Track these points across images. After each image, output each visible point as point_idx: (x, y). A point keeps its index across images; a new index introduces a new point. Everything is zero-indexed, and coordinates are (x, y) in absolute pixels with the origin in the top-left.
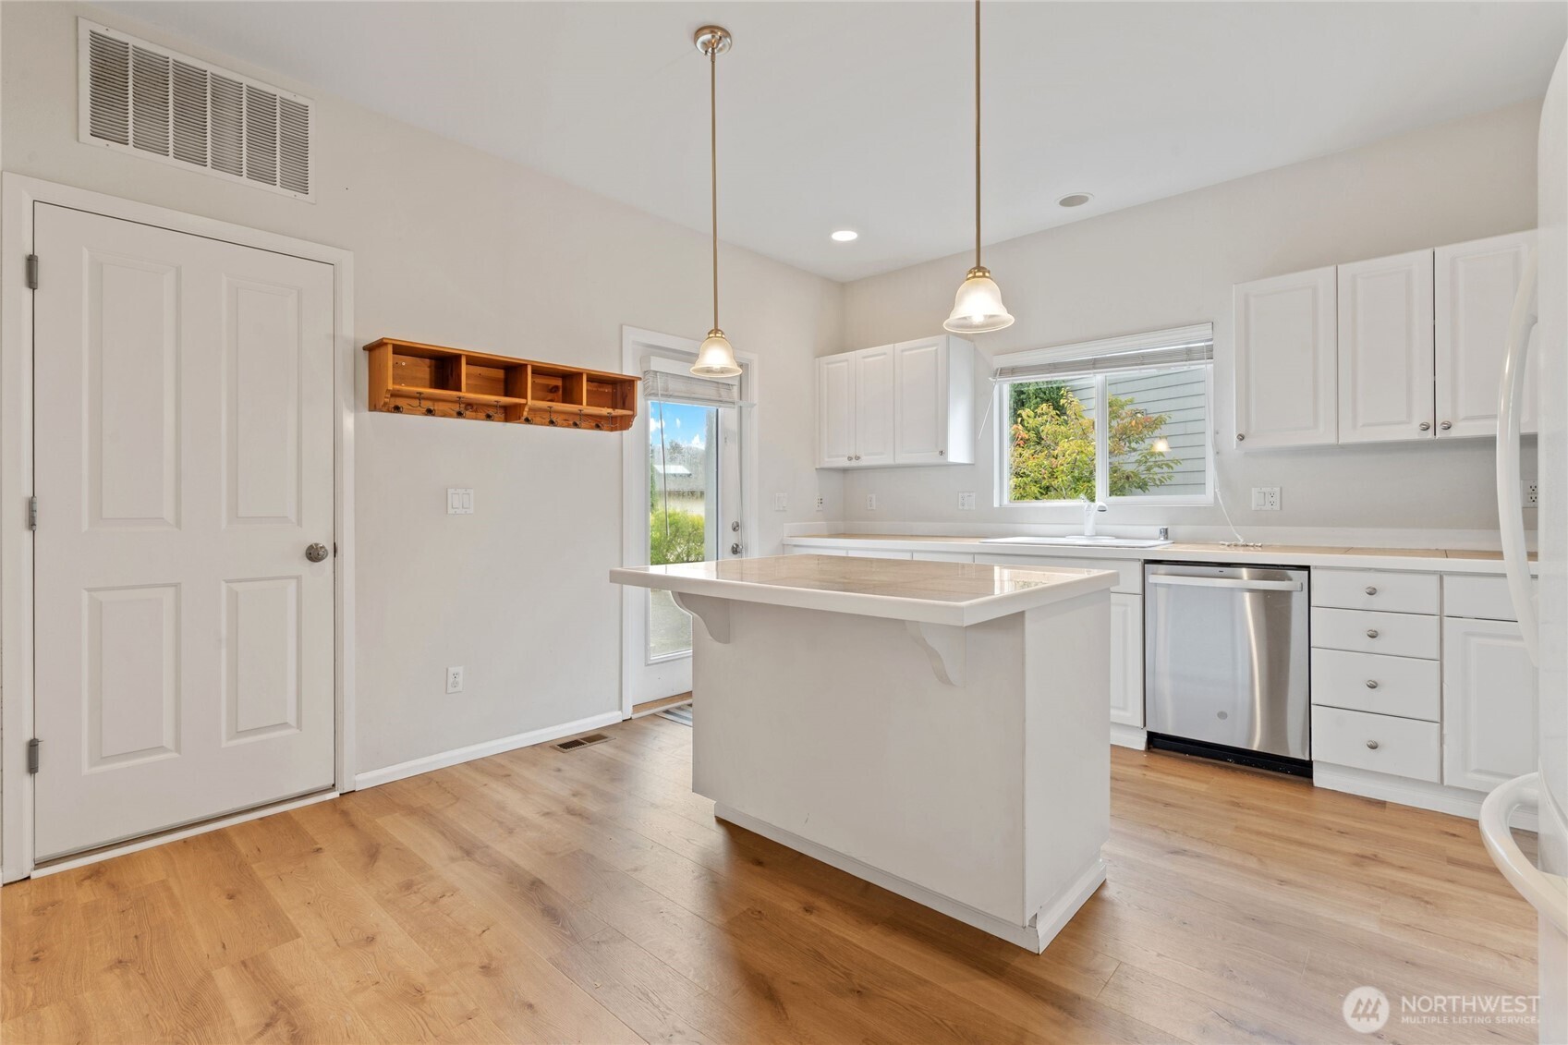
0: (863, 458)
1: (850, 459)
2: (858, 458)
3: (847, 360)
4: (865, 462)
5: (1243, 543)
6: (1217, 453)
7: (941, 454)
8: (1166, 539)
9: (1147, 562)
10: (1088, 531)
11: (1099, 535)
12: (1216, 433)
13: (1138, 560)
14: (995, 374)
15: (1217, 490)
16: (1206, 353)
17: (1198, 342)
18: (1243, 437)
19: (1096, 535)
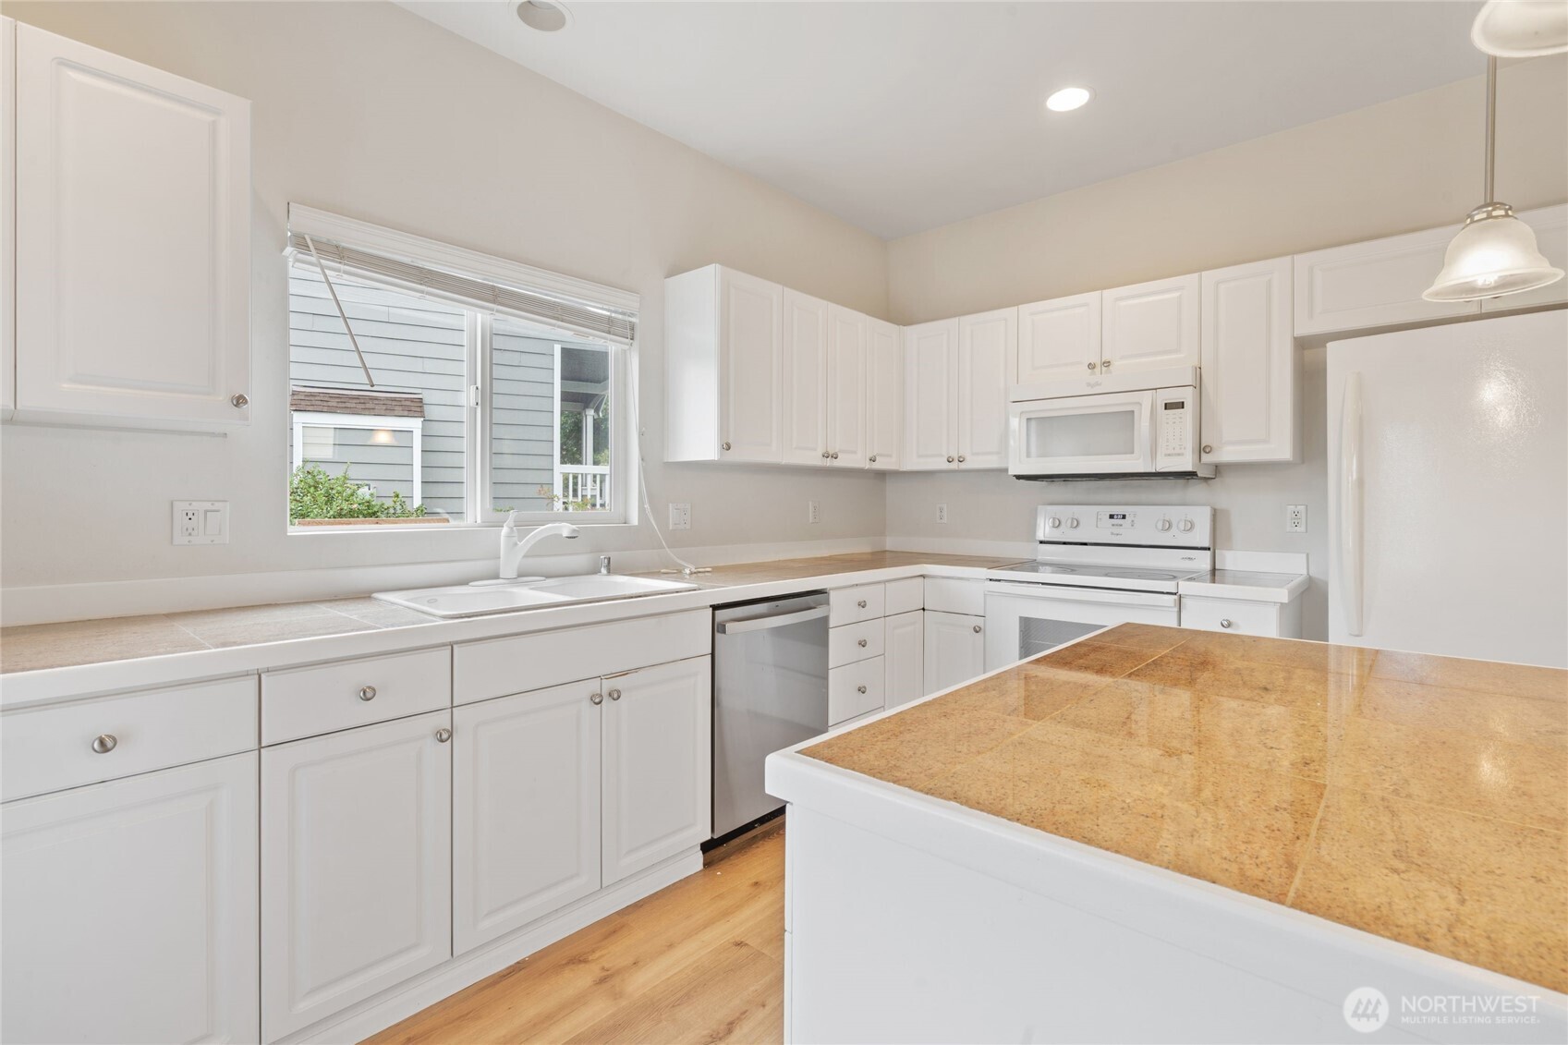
5: (694, 570)
6: (642, 459)
7: (237, 405)
8: (609, 572)
9: (715, 608)
10: (508, 570)
11: (523, 575)
12: (641, 434)
13: (706, 607)
14: (301, 243)
15: (647, 506)
16: (630, 332)
17: (621, 313)
18: (729, 448)
19: (520, 575)
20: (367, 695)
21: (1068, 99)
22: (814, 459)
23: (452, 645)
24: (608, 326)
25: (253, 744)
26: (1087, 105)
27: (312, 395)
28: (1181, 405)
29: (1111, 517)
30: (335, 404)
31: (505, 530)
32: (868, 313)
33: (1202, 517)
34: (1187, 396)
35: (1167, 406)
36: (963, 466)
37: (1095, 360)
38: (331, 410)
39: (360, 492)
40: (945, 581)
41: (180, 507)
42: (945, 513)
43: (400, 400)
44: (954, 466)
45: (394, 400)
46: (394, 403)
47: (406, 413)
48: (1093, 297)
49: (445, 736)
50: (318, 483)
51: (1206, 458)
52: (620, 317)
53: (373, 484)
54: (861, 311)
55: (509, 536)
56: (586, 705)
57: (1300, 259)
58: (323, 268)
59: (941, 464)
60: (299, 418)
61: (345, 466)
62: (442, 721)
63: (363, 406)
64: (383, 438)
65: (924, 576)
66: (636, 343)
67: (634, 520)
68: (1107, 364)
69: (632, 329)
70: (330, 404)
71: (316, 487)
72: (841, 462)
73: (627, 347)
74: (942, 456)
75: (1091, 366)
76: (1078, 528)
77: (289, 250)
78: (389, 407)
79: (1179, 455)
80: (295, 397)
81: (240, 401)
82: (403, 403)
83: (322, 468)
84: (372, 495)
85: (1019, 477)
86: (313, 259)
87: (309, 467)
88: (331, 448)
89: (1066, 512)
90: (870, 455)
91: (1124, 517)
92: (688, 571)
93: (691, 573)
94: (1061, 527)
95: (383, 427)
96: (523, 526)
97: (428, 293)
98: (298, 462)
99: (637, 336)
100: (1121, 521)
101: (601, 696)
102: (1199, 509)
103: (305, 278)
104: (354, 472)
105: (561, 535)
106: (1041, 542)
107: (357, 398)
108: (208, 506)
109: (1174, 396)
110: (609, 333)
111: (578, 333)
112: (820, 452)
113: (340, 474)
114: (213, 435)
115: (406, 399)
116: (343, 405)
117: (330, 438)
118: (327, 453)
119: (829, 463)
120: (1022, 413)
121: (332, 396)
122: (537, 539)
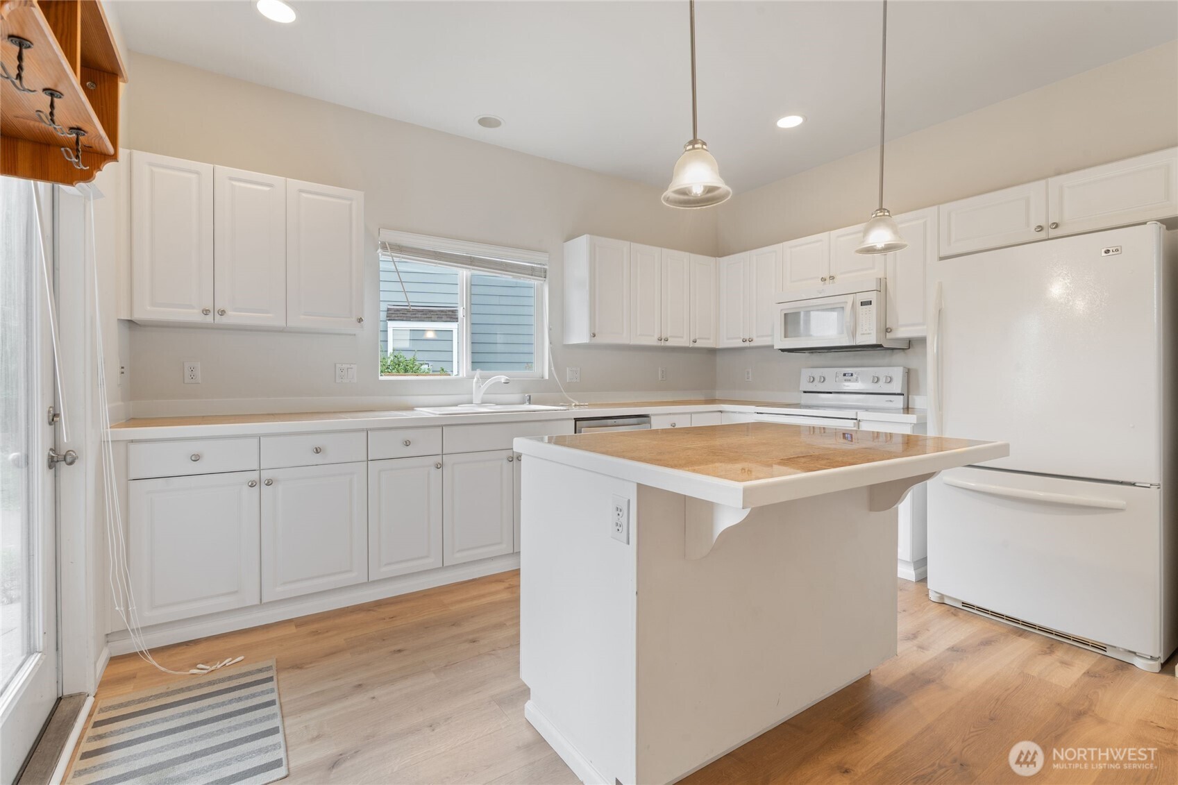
0: (230, 313)
1: (206, 312)
2: (222, 313)
3: (197, 173)
4: (233, 318)
5: (578, 404)
6: (551, 343)
7: (359, 322)
8: (530, 403)
9: (576, 420)
10: (477, 400)
11: (484, 402)
12: (550, 329)
13: (571, 419)
14: (384, 247)
15: (553, 369)
16: (543, 274)
17: (539, 264)
18: (594, 336)
19: (483, 403)
20: (407, 443)
21: (790, 122)
22: (652, 341)
23: (442, 426)
24: (532, 272)
25: (366, 459)
26: (801, 124)
27: (398, 310)
28: (870, 303)
29: (845, 375)
30: (410, 315)
31: (475, 380)
32: (692, 251)
33: (898, 374)
34: (872, 296)
35: (863, 304)
36: (752, 344)
37: (826, 275)
38: (408, 319)
39: (423, 367)
40: (733, 414)
41: (338, 366)
42: (750, 375)
43: (445, 311)
44: (747, 344)
45: (442, 311)
46: (443, 313)
47: (449, 319)
48: (826, 234)
49: (439, 466)
50: (400, 362)
51: (889, 336)
52: (539, 266)
53: (430, 364)
54: (685, 251)
55: (477, 383)
56: (505, 461)
57: (945, 207)
58: (392, 257)
59: (739, 344)
60: (392, 325)
61: (414, 352)
62: (438, 459)
63: (425, 316)
64: (430, 335)
65: (721, 412)
66: (547, 280)
67: (547, 377)
68: (832, 278)
69: (545, 272)
70: (408, 315)
71: (399, 365)
72: (671, 343)
73: (542, 282)
74: (740, 338)
75: (823, 280)
76: (825, 382)
77: (379, 250)
78: (439, 316)
79: (869, 334)
80: (389, 312)
81: (360, 320)
82: (448, 313)
83: (403, 354)
84: (429, 369)
85: (783, 350)
86: (389, 253)
87: (396, 353)
88: (408, 342)
89: (817, 373)
90: (692, 339)
91: (852, 375)
92: (573, 404)
93: (575, 406)
94: (814, 382)
95: (430, 328)
96: (484, 378)
97: (439, 264)
98: (390, 350)
99: (547, 276)
100: (849, 378)
101: (513, 458)
102: (895, 369)
103: (386, 261)
104: (419, 356)
105: (501, 382)
106: (805, 392)
107: (422, 311)
108: (348, 366)
109: (865, 297)
110: (532, 275)
111: (514, 277)
112: (656, 336)
113: (411, 357)
114: (350, 335)
115: (449, 311)
116: (414, 316)
117: (407, 336)
118: (406, 344)
119: (663, 343)
120: (782, 310)
121: (408, 311)
122: (491, 384)
